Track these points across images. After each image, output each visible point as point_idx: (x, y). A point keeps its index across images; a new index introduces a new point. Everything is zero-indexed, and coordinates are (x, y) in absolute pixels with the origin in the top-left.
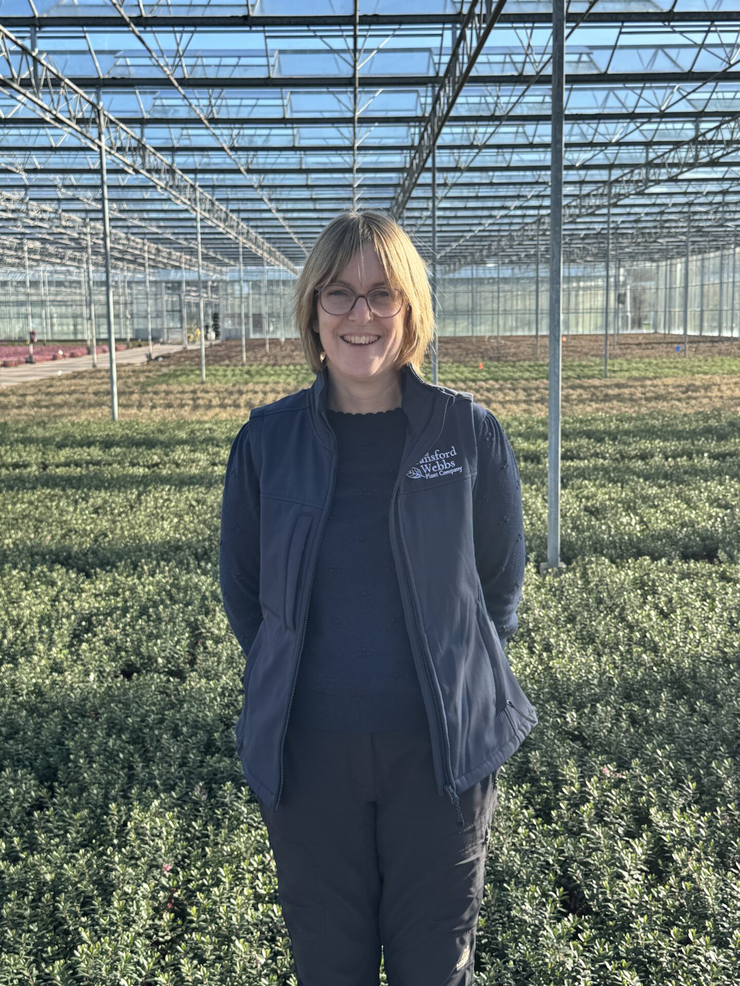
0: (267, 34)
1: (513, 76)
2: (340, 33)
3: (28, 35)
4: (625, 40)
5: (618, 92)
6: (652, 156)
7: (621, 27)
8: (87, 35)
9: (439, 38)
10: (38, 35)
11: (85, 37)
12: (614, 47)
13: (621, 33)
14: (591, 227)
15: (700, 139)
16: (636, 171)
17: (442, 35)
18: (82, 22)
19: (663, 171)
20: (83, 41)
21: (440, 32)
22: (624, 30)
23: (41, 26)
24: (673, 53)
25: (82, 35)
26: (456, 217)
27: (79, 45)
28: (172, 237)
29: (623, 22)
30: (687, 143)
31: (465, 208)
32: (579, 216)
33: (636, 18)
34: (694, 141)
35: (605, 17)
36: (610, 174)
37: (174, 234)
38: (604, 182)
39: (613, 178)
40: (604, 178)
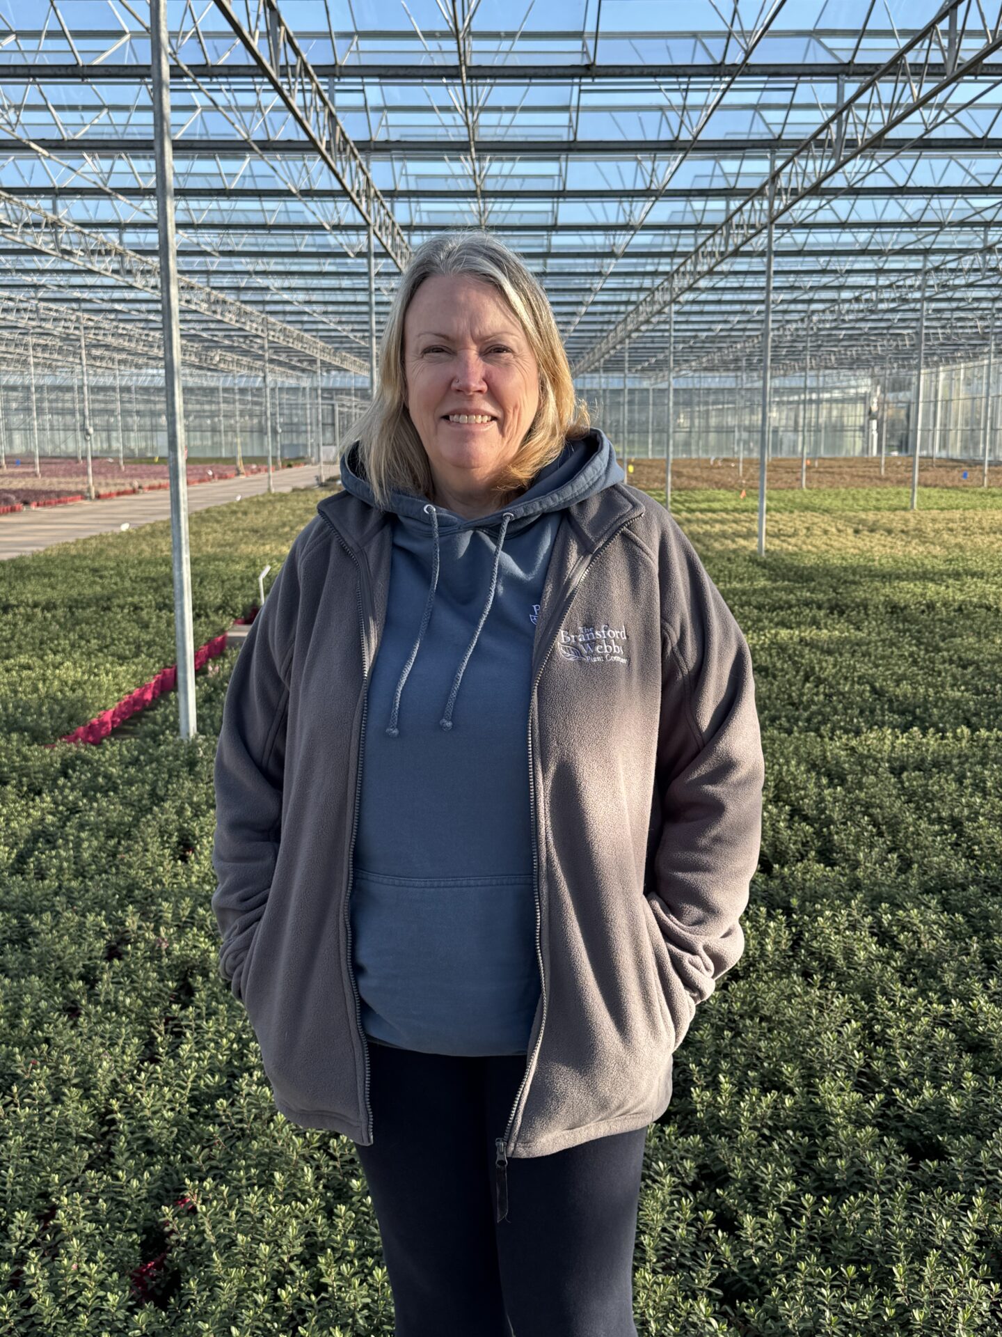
0: (583, 88)
2: (676, 87)
5: (962, 161)
8: (367, 88)
9: (791, 93)
11: (363, 91)
14: (857, 325)
16: (969, 258)
17: (794, 90)
20: (361, 95)
21: (793, 85)
25: (360, 87)
26: (701, 313)
27: (355, 100)
28: (351, 335)
31: (719, 302)
36: (925, 261)
37: (353, 330)
38: (916, 271)
39: (929, 266)
40: (918, 266)
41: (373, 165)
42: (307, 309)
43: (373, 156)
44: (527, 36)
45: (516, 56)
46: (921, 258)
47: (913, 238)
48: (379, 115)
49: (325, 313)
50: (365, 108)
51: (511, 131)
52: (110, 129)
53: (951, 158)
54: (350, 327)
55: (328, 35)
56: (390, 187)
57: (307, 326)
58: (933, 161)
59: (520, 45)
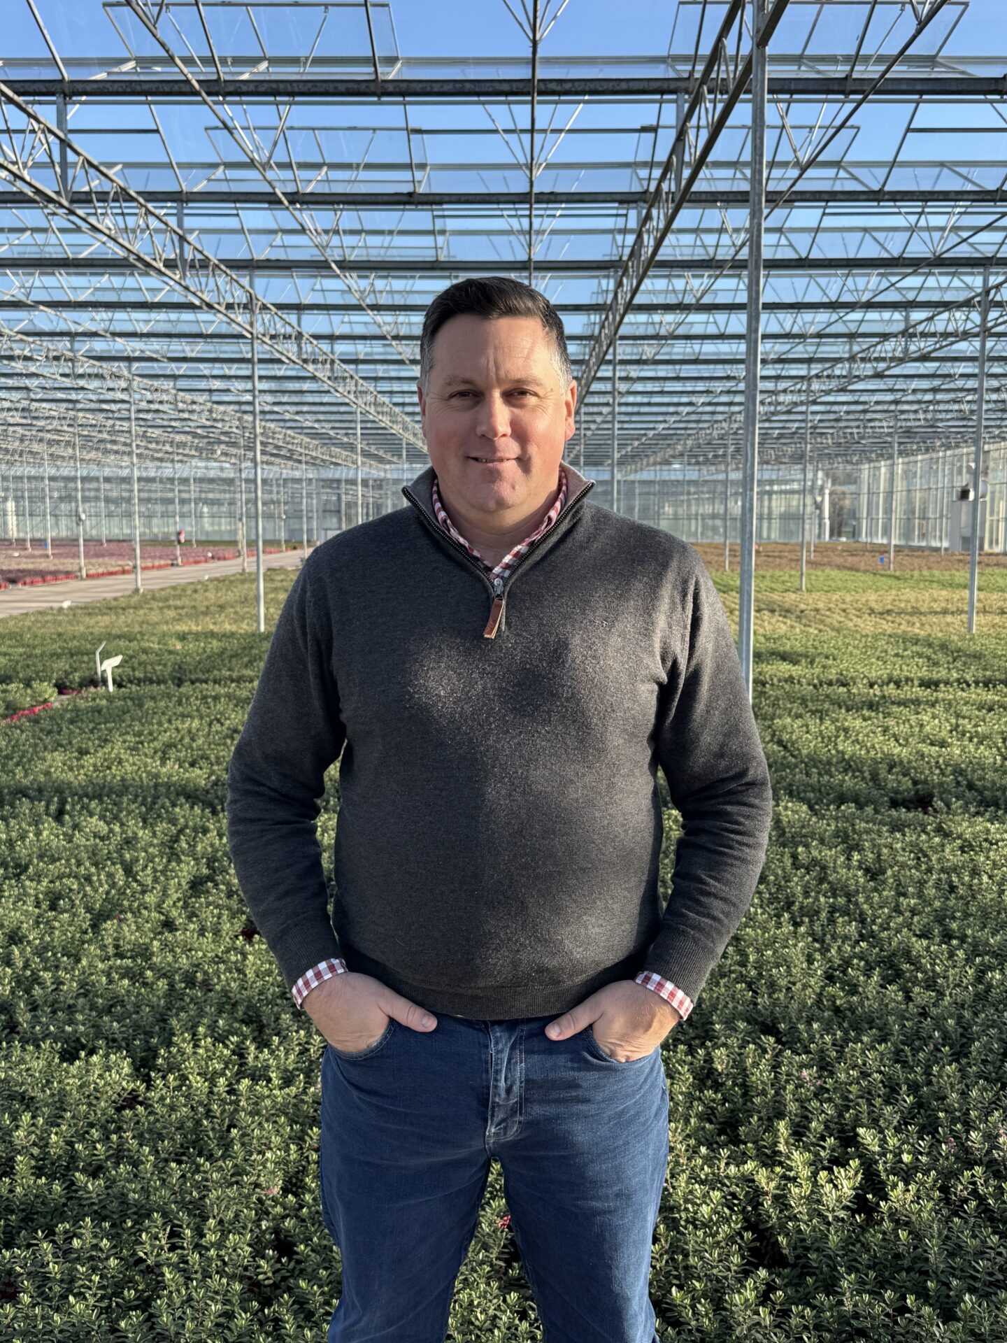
0: (436, 213)
1: (703, 261)
3: (174, 211)
4: (828, 222)
5: (819, 280)
6: (856, 348)
7: (825, 208)
8: (240, 212)
9: (624, 219)
10: (186, 211)
11: (237, 215)
12: (818, 230)
13: (824, 214)
14: (787, 426)
15: (911, 331)
16: (840, 365)
17: (626, 215)
18: (233, 198)
19: (868, 365)
21: (624, 212)
22: (828, 211)
23: (187, 202)
24: (880, 236)
25: (235, 212)
26: (639, 414)
27: (232, 223)
28: (332, 433)
29: (827, 201)
30: (895, 336)
31: (649, 404)
32: (773, 414)
33: (842, 197)
34: (904, 333)
35: (808, 196)
36: (809, 369)
37: (333, 428)
38: (802, 377)
39: (813, 372)
40: (803, 373)
41: (257, 281)
42: (276, 409)
43: (257, 272)
44: (369, 166)
45: (361, 185)
46: (805, 366)
47: (787, 347)
48: (272, 237)
49: (298, 413)
50: (242, 231)
51: (390, 252)
52: (36, 249)
53: (810, 276)
54: (330, 425)
55: (170, 165)
56: (293, 300)
57: (289, 424)
58: (795, 280)
59: (364, 175)
